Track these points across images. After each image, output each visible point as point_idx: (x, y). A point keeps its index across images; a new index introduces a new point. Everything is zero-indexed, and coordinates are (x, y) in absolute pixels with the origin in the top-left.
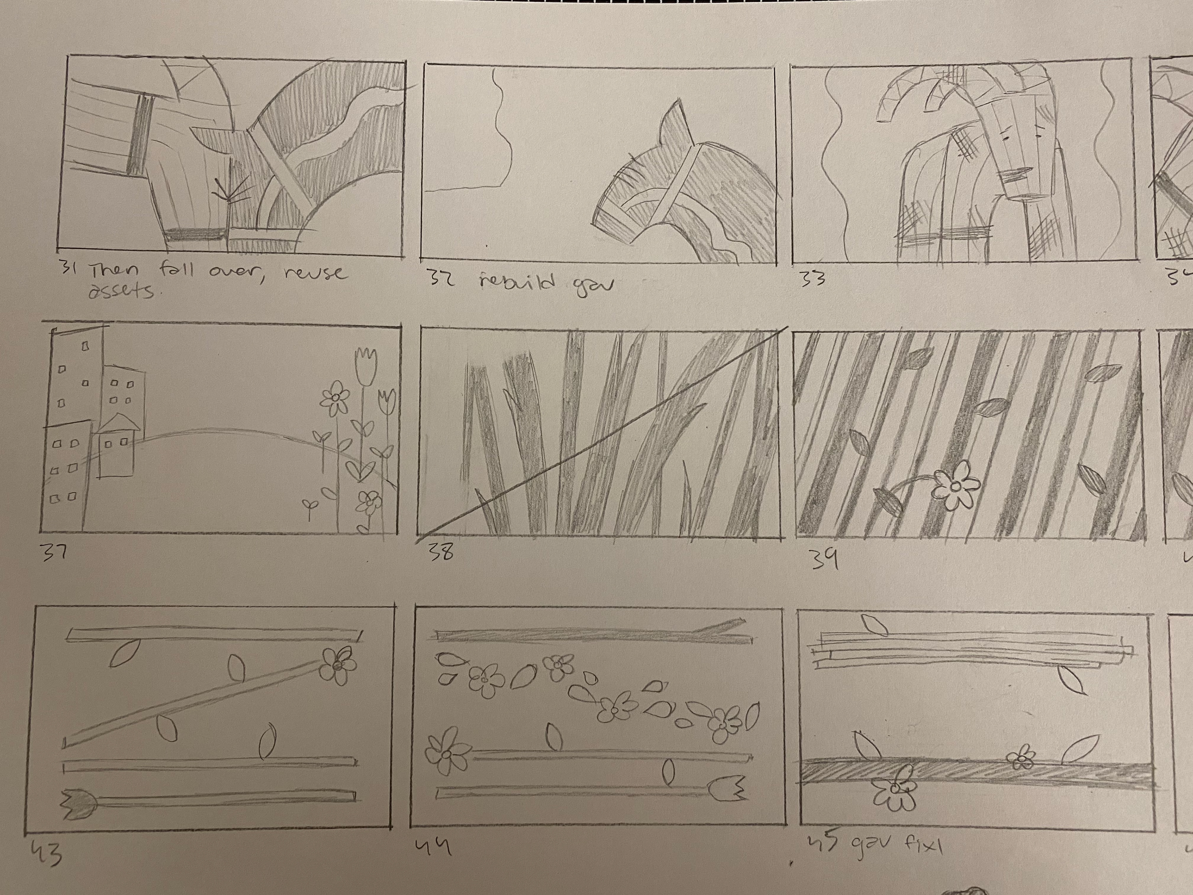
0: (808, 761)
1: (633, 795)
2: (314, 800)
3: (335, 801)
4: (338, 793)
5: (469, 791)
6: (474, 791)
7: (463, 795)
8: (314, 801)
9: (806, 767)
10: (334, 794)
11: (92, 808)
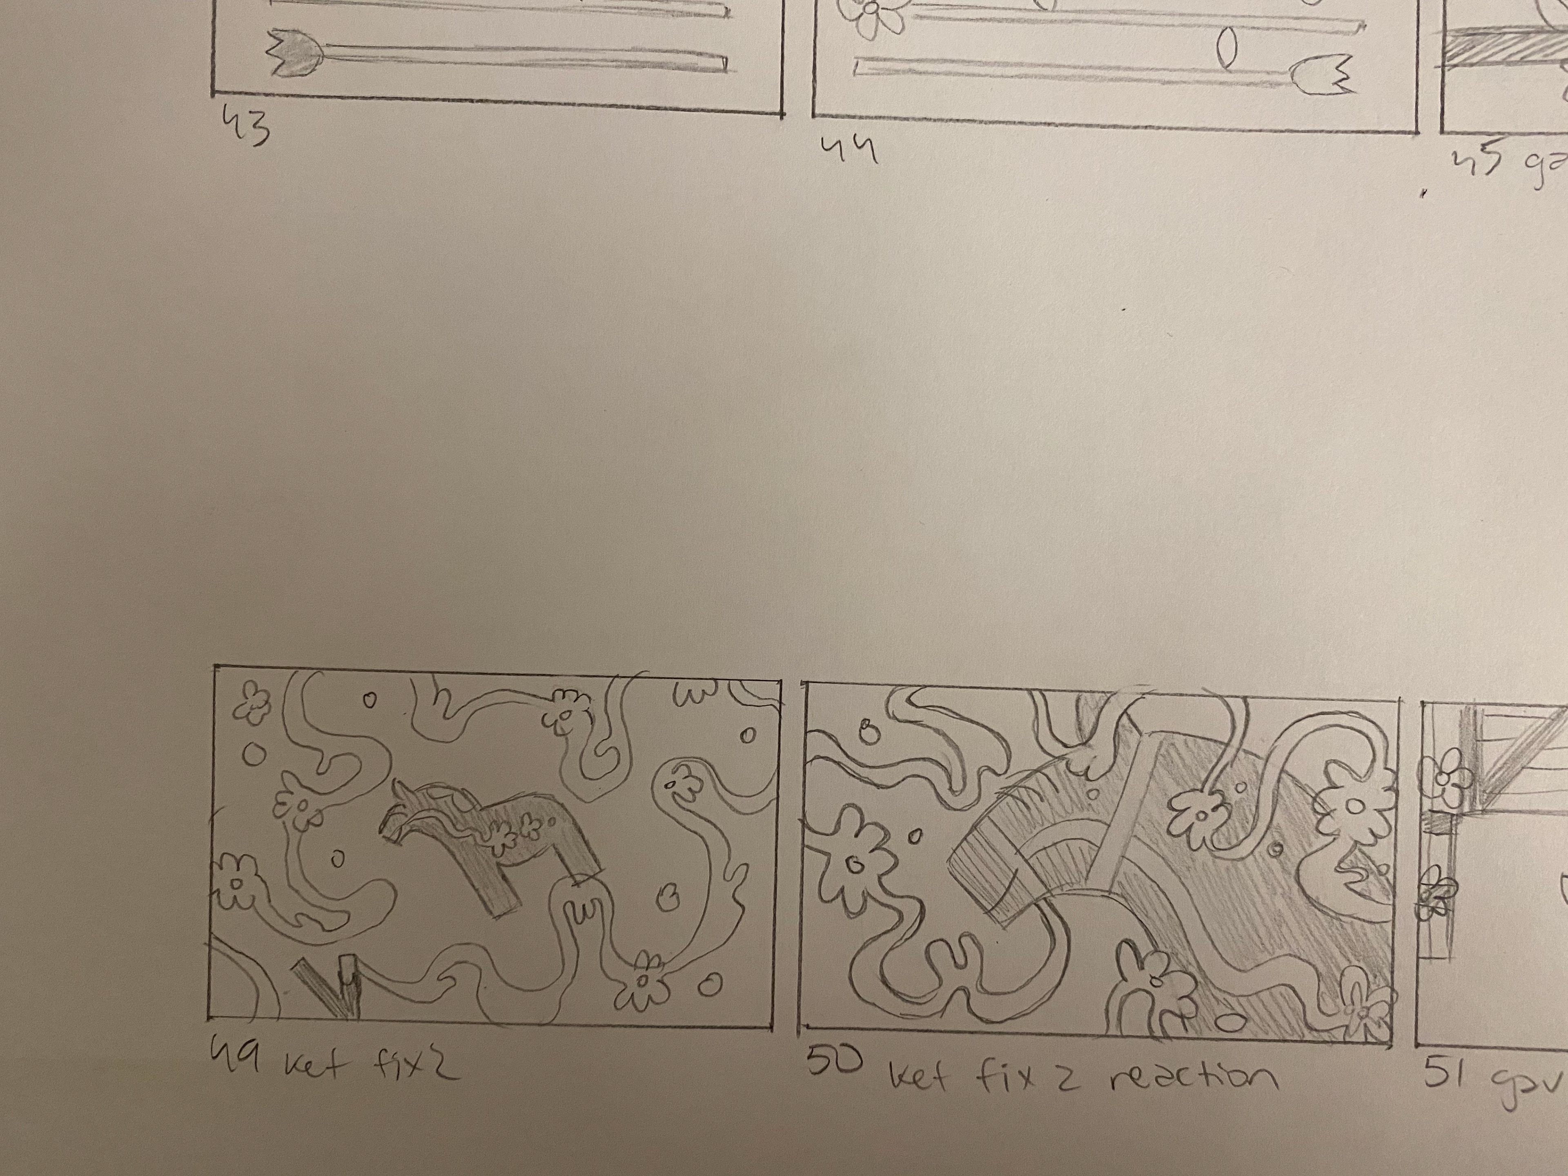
0: (1457, 31)
1: (1169, 82)
2: (661, 65)
3: (695, 70)
4: (700, 57)
5: (906, 66)
6: (915, 66)
7: (897, 72)
8: (662, 67)
9: (1453, 42)
10: (693, 59)
11: (314, 61)
